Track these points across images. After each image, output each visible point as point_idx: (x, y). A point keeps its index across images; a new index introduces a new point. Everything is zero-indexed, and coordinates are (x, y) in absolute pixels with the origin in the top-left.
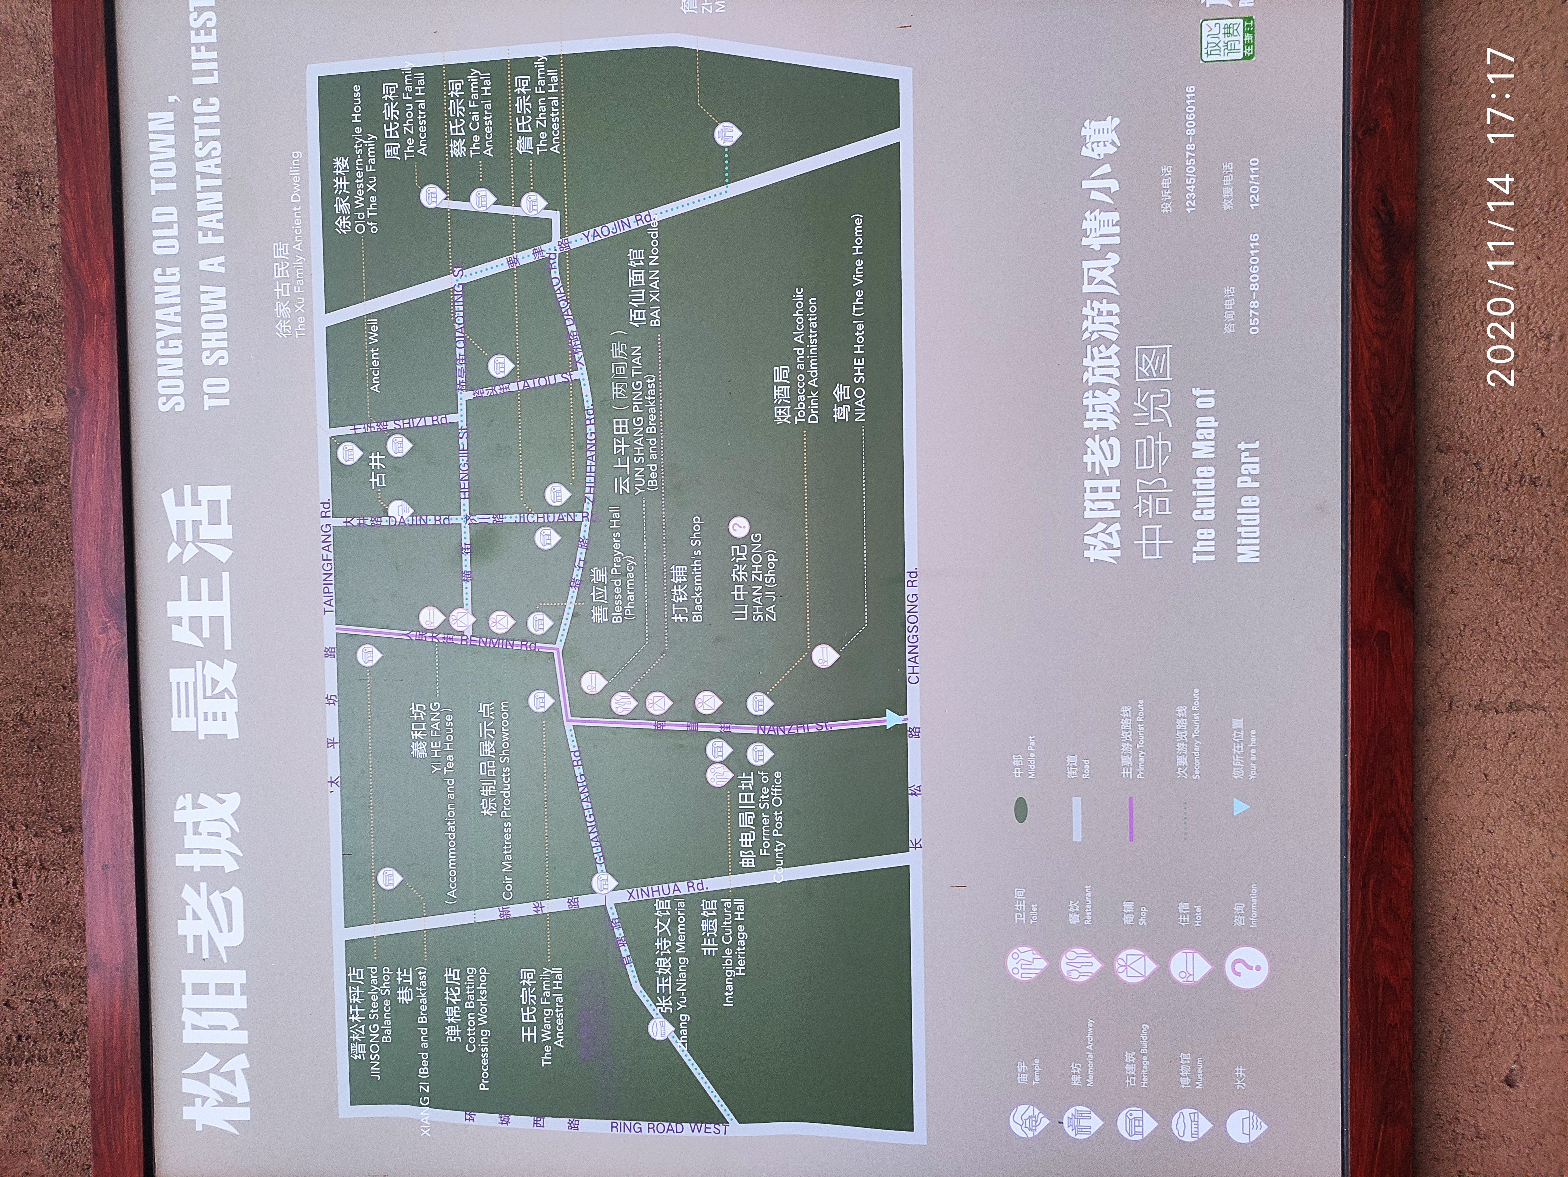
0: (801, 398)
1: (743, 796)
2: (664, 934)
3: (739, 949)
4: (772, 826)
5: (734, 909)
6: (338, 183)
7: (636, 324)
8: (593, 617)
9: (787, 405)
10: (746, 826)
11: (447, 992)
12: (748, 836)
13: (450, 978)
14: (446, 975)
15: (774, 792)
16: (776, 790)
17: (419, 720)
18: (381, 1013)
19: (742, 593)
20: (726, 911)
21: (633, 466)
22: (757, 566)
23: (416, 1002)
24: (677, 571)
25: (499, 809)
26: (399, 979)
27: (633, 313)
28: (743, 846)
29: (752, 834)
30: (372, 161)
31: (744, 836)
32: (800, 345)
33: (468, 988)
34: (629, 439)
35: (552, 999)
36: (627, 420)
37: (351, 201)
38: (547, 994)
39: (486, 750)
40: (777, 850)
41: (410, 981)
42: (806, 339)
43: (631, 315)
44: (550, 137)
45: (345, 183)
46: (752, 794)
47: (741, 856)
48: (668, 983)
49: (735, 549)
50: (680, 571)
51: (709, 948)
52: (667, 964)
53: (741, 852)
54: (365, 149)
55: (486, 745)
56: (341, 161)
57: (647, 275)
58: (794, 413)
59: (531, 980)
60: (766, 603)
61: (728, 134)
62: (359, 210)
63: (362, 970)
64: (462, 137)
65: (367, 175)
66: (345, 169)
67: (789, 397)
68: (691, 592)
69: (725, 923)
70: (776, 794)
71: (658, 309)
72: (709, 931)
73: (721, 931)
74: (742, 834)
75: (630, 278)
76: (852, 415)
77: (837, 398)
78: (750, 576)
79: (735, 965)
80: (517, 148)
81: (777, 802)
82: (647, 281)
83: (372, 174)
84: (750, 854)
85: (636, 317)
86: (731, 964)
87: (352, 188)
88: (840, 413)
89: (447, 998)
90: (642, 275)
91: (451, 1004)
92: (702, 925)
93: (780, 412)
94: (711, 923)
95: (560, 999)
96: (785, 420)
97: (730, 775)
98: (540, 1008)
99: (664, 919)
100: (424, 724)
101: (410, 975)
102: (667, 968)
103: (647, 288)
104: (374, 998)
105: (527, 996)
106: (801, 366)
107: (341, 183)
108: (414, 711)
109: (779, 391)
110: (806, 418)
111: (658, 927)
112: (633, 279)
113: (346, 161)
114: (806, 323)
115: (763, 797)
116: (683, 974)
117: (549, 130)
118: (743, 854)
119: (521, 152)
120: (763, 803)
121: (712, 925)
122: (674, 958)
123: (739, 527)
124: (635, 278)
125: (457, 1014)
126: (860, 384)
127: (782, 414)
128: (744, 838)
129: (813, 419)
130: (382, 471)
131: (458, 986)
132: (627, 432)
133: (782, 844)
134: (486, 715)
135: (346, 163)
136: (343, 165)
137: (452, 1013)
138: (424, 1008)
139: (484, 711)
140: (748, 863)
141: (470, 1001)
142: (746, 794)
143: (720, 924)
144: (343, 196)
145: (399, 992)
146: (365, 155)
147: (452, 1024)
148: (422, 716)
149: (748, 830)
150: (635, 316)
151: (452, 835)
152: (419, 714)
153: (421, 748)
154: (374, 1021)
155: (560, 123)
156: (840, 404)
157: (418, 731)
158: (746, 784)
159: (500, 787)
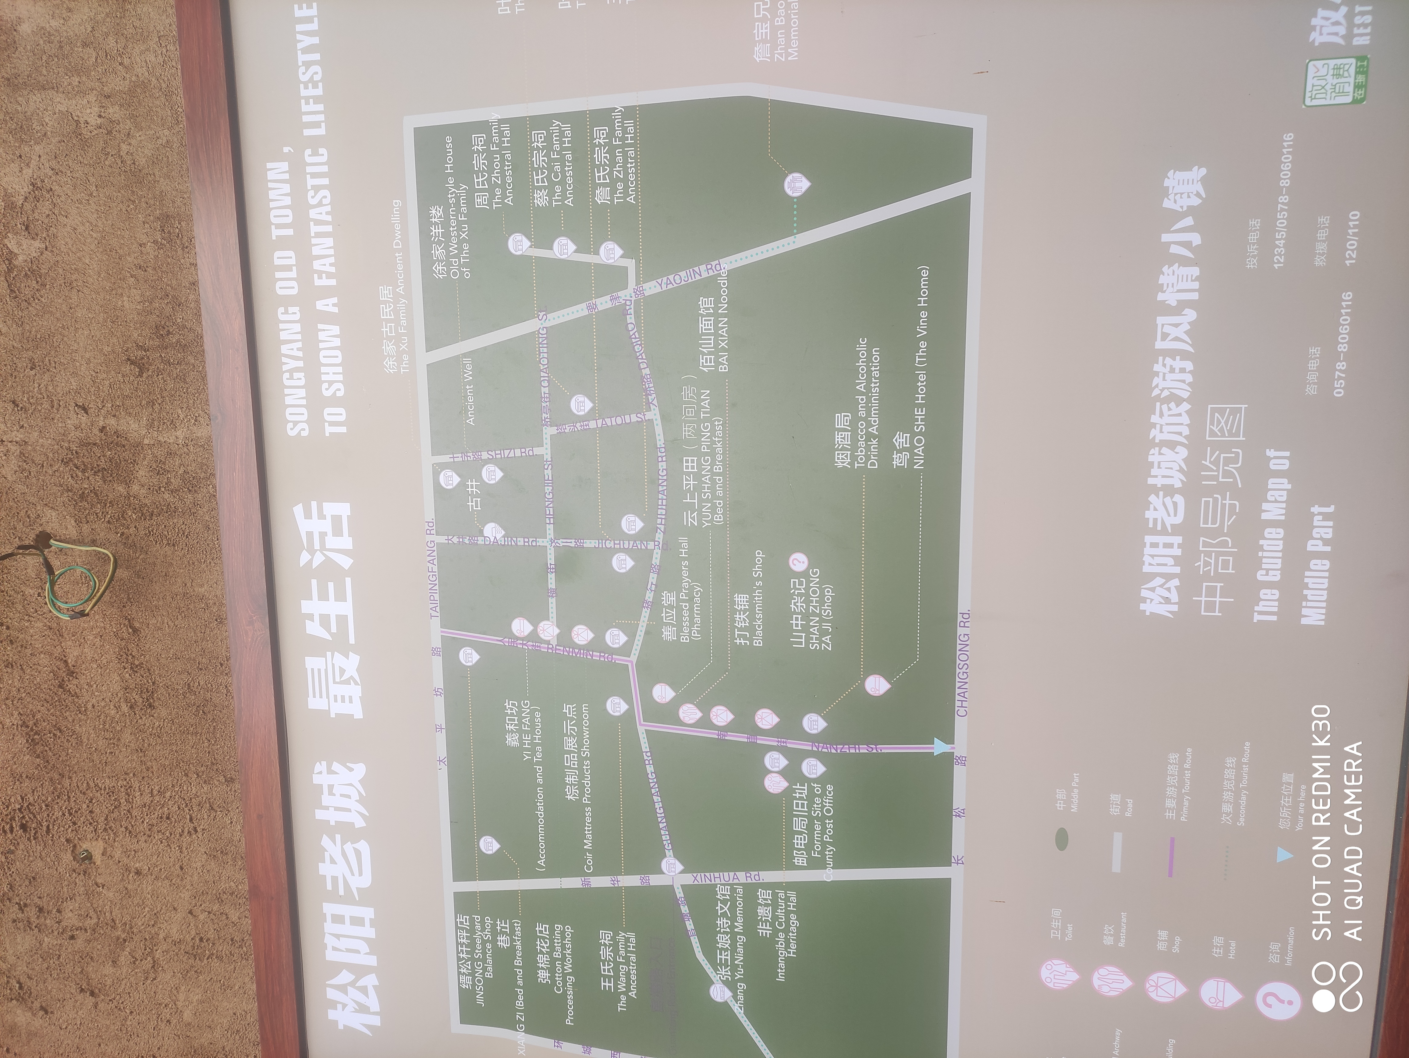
0: (862, 443)
1: (797, 804)
2: (724, 915)
3: (791, 934)
4: (823, 832)
5: (787, 899)
6: (434, 231)
7: (705, 369)
8: (664, 636)
9: (847, 450)
10: (800, 829)
11: (538, 943)
12: (801, 838)
13: (541, 932)
14: (537, 929)
15: (826, 802)
16: (827, 801)
17: (512, 714)
18: (484, 953)
19: (799, 622)
20: (780, 901)
21: (701, 500)
22: (814, 599)
23: (513, 948)
24: (739, 599)
25: (582, 794)
26: (499, 928)
27: (703, 359)
28: (796, 846)
29: (805, 837)
30: (464, 208)
31: (797, 838)
32: (862, 394)
33: (556, 941)
34: (698, 476)
35: (627, 958)
36: (695, 458)
37: (446, 248)
38: (622, 952)
39: (570, 745)
40: (827, 853)
41: (508, 930)
42: (868, 388)
43: (701, 361)
44: (626, 187)
45: (440, 231)
46: (806, 802)
47: (795, 855)
48: (727, 955)
49: (795, 582)
50: (742, 599)
51: (764, 930)
52: (727, 940)
53: (795, 851)
54: (458, 199)
55: (569, 740)
56: (436, 210)
57: (716, 323)
58: (854, 458)
59: (609, 940)
60: (823, 633)
61: (797, 185)
62: (454, 257)
63: (468, 917)
64: (545, 188)
65: (460, 224)
66: (440, 217)
67: (849, 443)
68: (752, 618)
69: (779, 911)
70: (827, 804)
71: (726, 355)
72: (765, 916)
73: (775, 918)
74: (796, 836)
75: (700, 325)
76: (911, 462)
77: (897, 445)
78: (808, 607)
79: (787, 946)
80: (596, 199)
81: (828, 811)
82: (717, 328)
83: (464, 222)
84: (803, 854)
85: (706, 363)
86: (783, 946)
87: (447, 235)
88: (899, 460)
89: (538, 947)
90: (712, 322)
91: (542, 952)
92: (759, 911)
93: (840, 456)
94: (766, 910)
95: (633, 958)
96: (844, 464)
97: (785, 784)
98: (617, 964)
99: (724, 902)
100: (516, 718)
101: (508, 926)
102: (727, 943)
103: (716, 335)
104: (479, 942)
105: (605, 953)
106: (862, 413)
107: (437, 231)
108: (507, 706)
109: (840, 436)
110: (866, 463)
111: (719, 908)
112: (703, 326)
113: (441, 210)
114: (869, 372)
115: (815, 806)
116: (740, 949)
117: (625, 180)
118: (796, 853)
119: (599, 202)
120: (815, 811)
121: (767, 912)
122: (733, 936)
123: (799, 562)
124: (705, 325)
125: (546, 961)
126: (920, 433)
127: (843, 459)
128: (797, 840)
129: (872, 464)
130: (477, 496)
131: (547, 938)
132: (696, 470)
133: (832, 848)
134: (570, 714)
135: (441, 212)
136: (438, 213)
137: (542, 960)
138: (519, 954)
139: (567, 711)
140: (800, 861)
141: (557, 951)
142: (800, 802)
143: (774, 911)
144: (439, 243)
145: (499, 938)
146: (457, 204)
147: (542, 968)
148: (514, 712)
149: (801, 833)
150: (704, 361)
151: (541, 813)
152: (512, 709)
153: (514, 738)
154: (479, 959)
155: (636, 173)
156: (900, 451)
157: (512, 724)
158: (800, 793)
159: (581, 776)
